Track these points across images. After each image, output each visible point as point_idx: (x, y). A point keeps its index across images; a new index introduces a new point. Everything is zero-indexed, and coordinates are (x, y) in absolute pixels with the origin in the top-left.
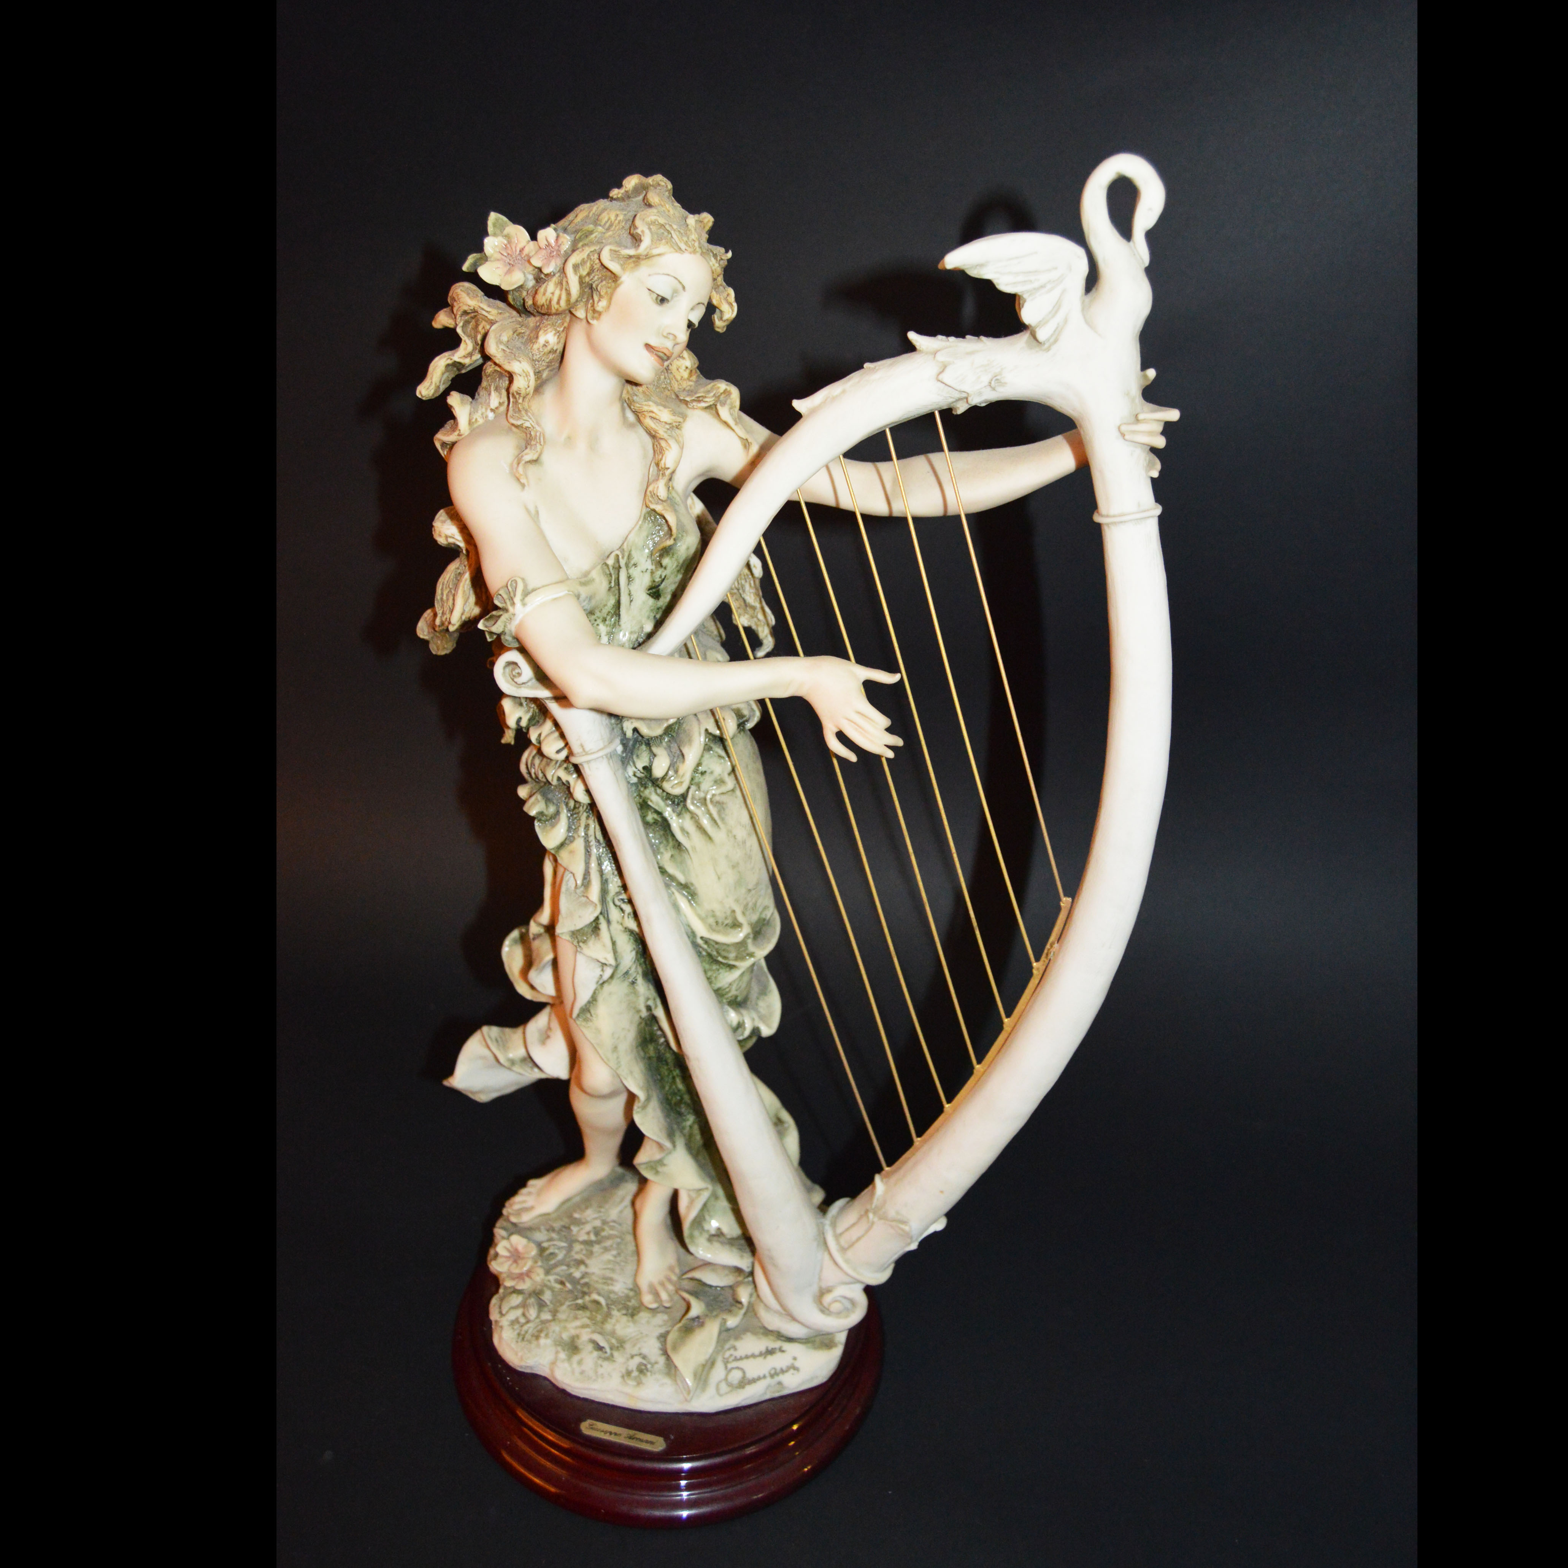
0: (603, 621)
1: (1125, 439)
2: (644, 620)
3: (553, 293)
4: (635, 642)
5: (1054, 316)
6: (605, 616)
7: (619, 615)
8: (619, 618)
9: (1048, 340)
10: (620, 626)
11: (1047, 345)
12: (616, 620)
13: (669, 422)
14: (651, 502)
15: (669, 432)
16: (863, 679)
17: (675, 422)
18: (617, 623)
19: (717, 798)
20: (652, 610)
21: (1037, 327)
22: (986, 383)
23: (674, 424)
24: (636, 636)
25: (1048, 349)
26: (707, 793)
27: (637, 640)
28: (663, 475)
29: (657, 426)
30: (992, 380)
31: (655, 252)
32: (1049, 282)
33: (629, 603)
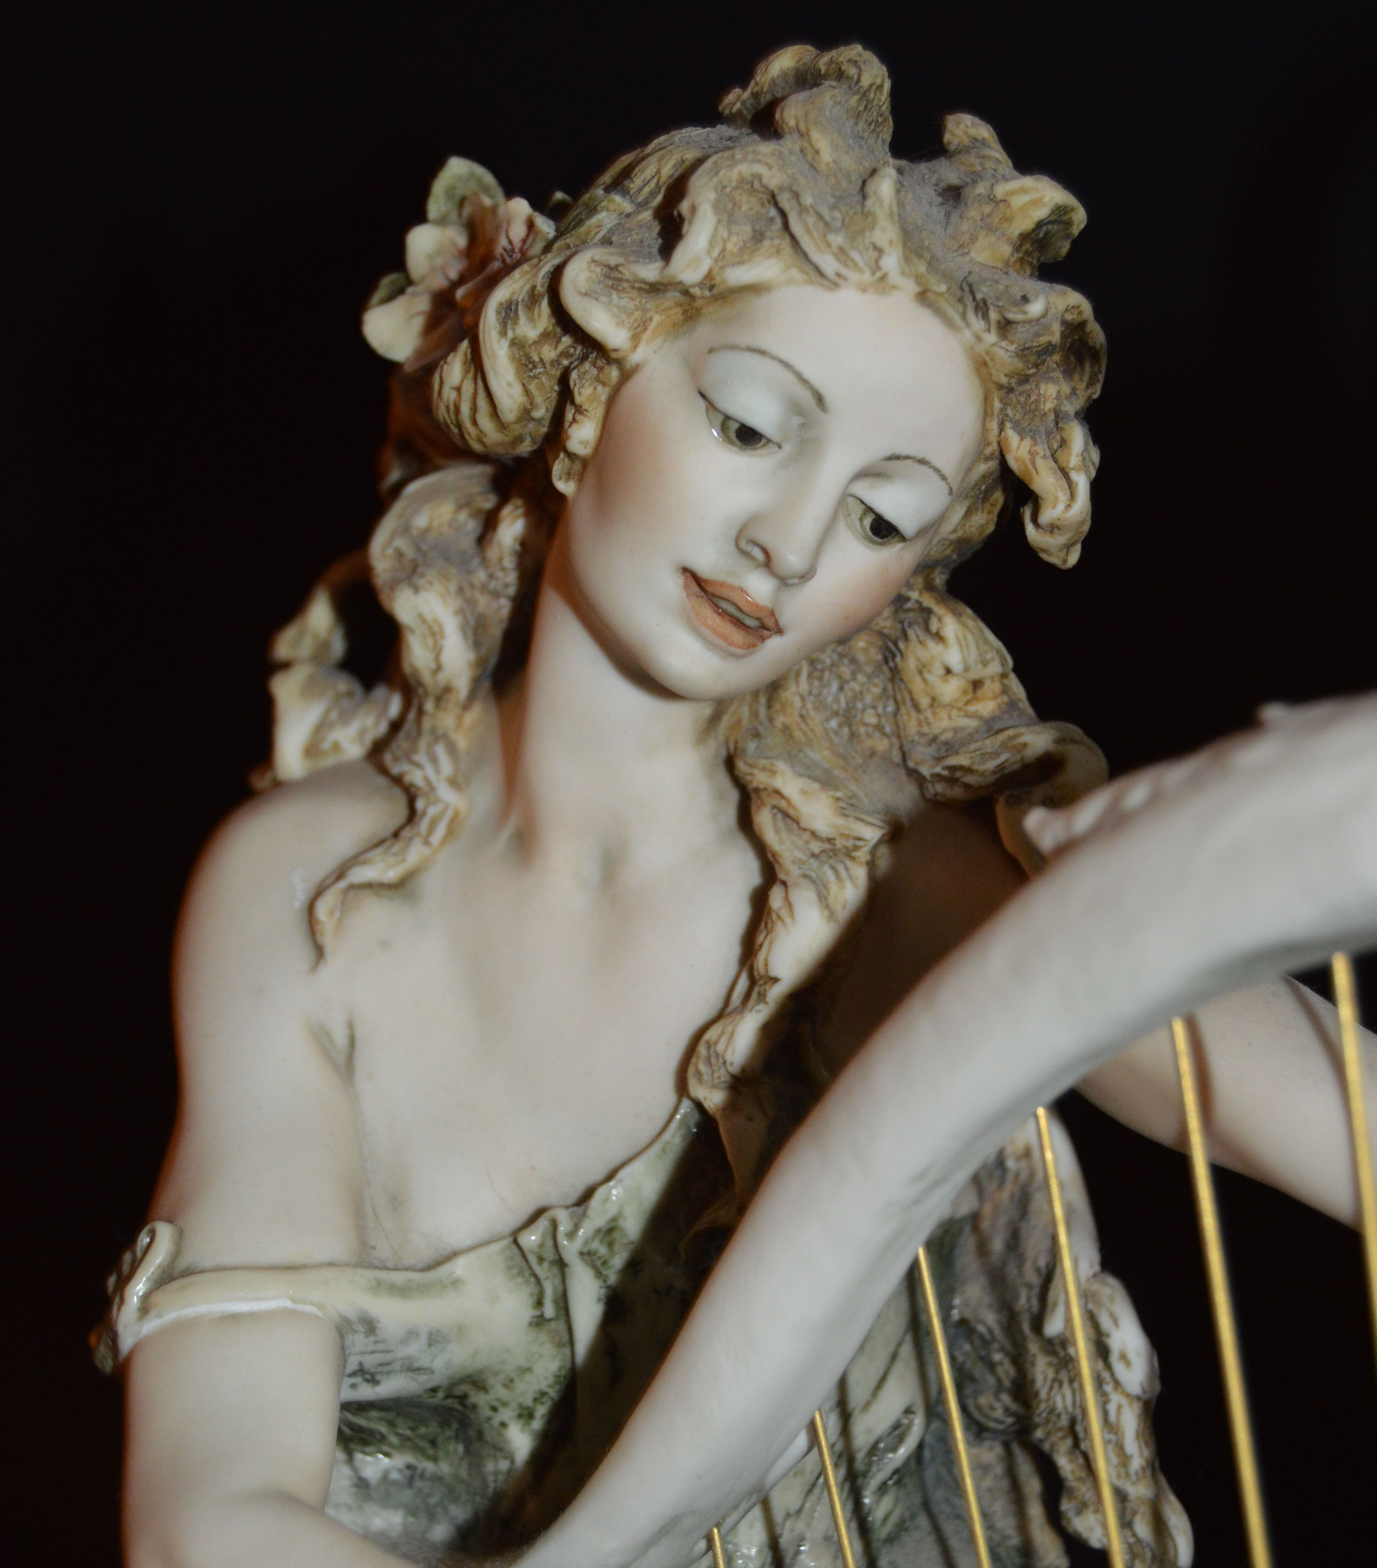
0: (520, 1416)
3: (458, 389)
6: (529, 1402)
13: (824, 835)
14: (699, 1074)
15: (814, 863)
17: (842, 835)
23: (840, 843)
28: (762, 997)
29: (781, 842)
31: (737, 276)
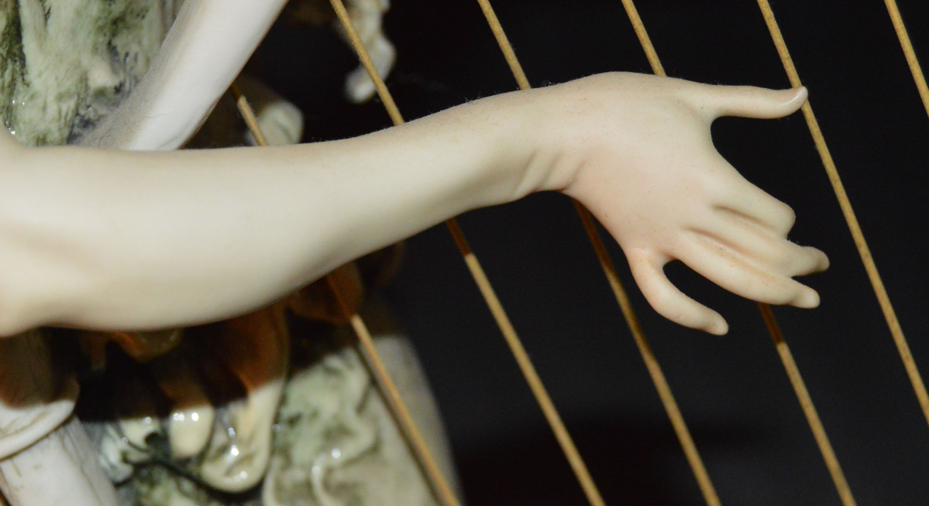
2: (86, 59)
4: (72, 120)
7: (22, 58)
8: (23, 65)
10: (28, 85)
12: (14, 71)
16: (711, 115)
18: (19, 80)
19: (339, 476)
20: (100, 29)
24: (72, 104)
26: (308, 467)
27: (77, 114)
33: (42, 19)
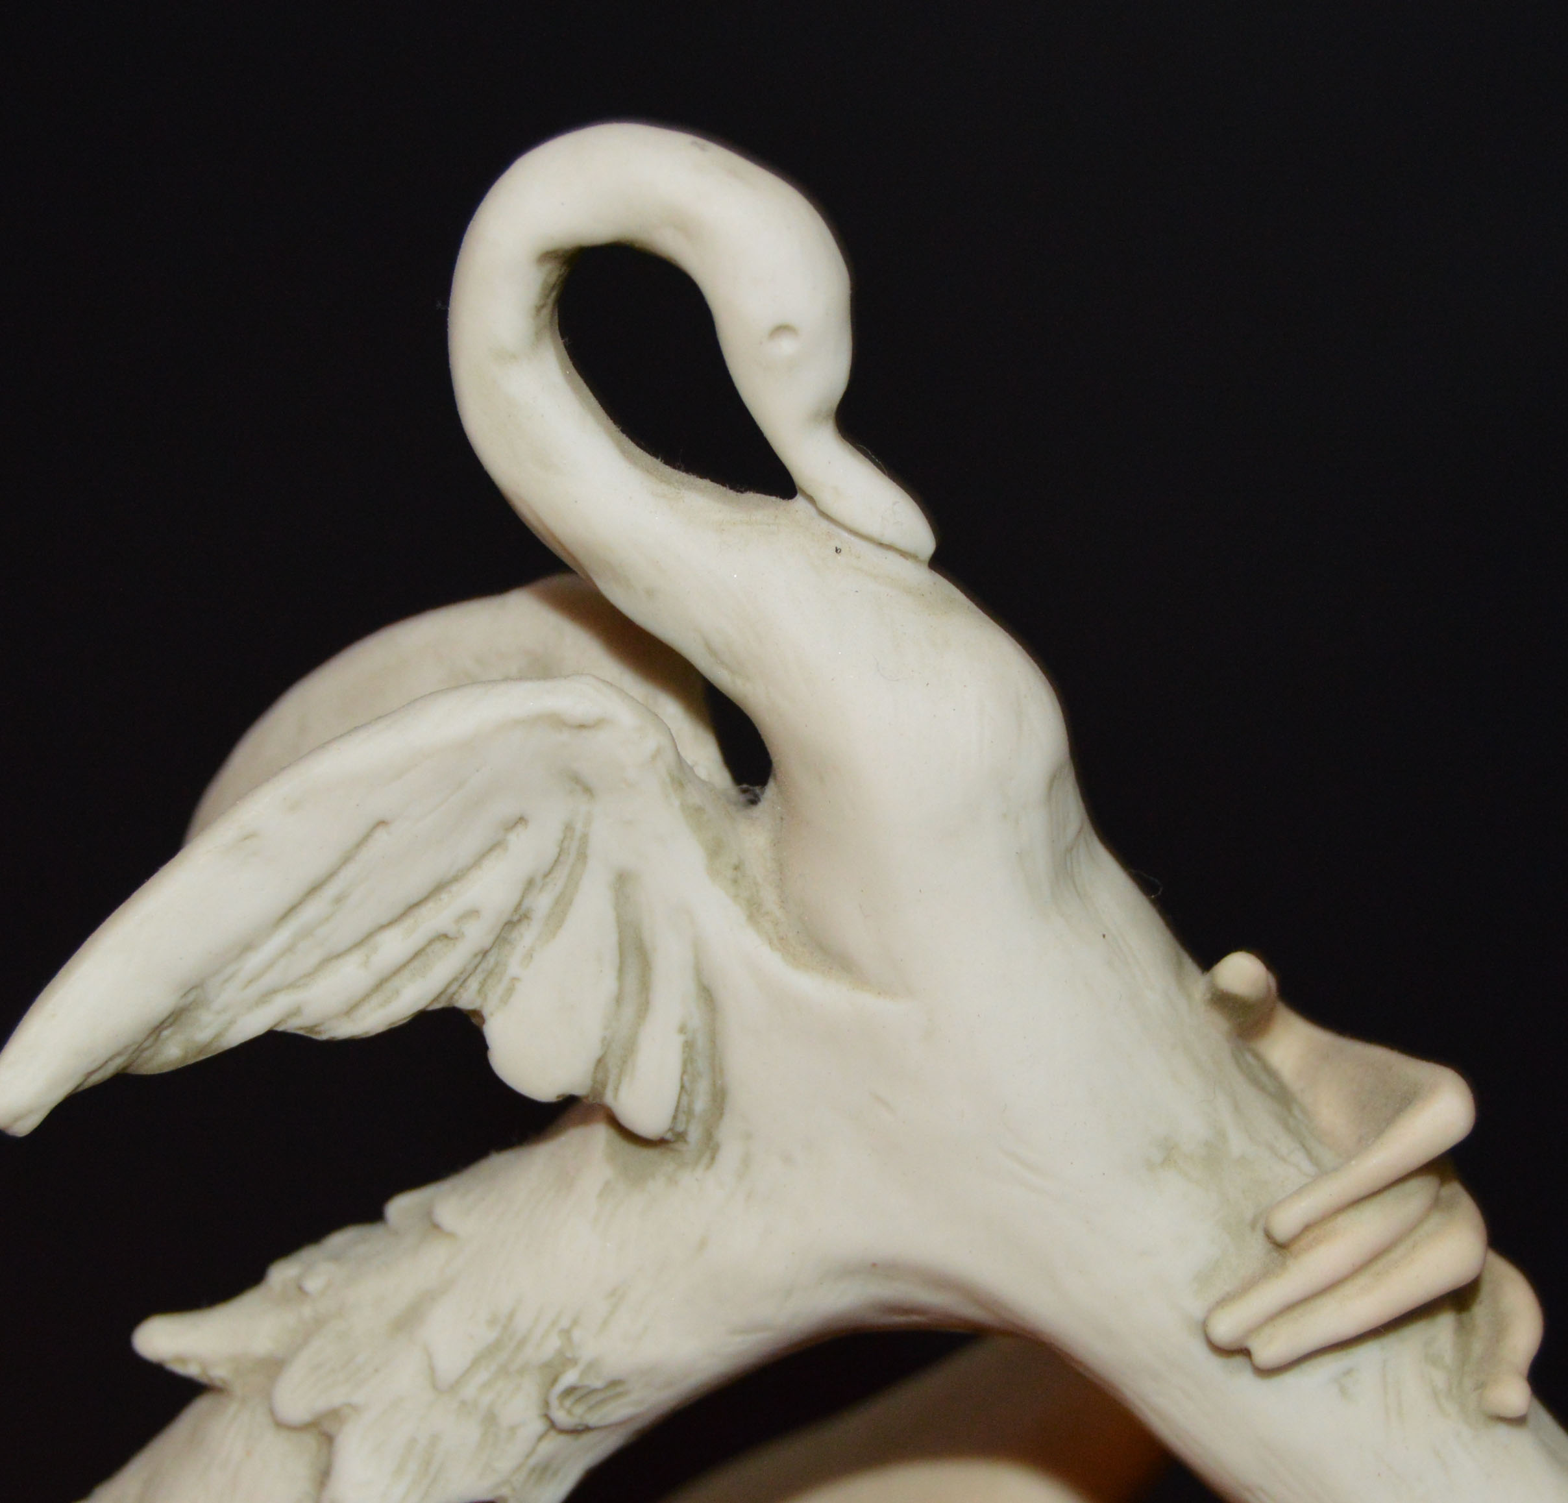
1: (1267, 1372)
5: (644, 1008)
9: (681, 1111)
11: (695, 1134)
21: (599, 1087)
22: (538, 1426)
25: (710, 1147)
30: (546, 1404)
32: (530, 884)
